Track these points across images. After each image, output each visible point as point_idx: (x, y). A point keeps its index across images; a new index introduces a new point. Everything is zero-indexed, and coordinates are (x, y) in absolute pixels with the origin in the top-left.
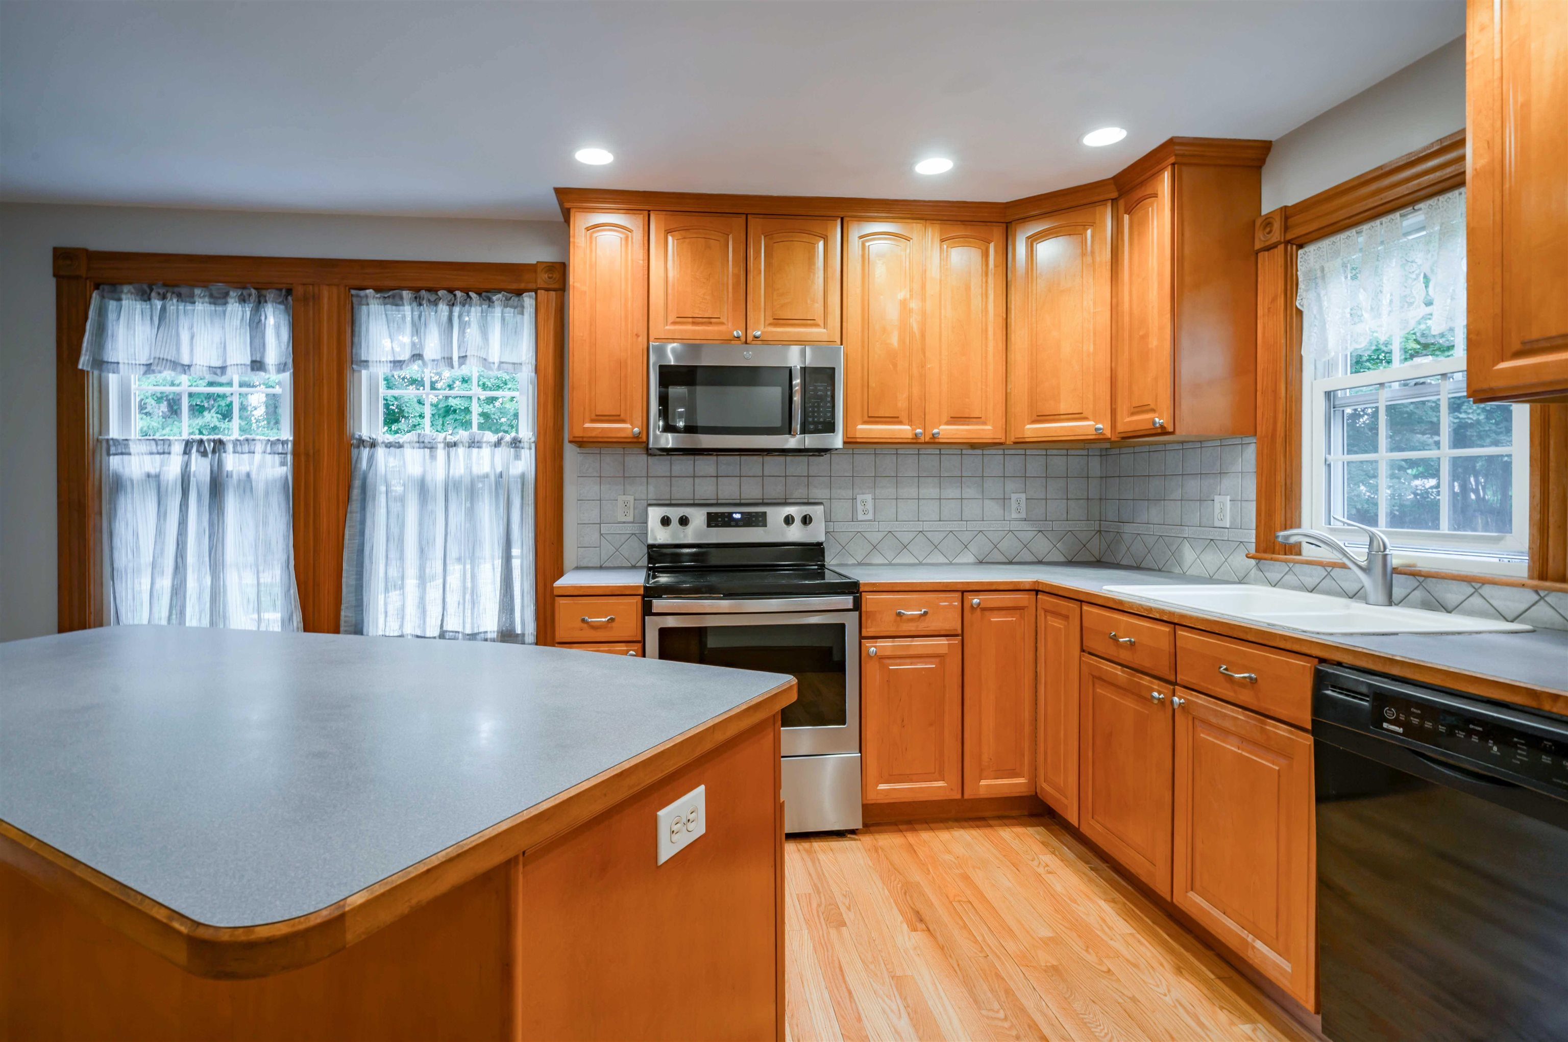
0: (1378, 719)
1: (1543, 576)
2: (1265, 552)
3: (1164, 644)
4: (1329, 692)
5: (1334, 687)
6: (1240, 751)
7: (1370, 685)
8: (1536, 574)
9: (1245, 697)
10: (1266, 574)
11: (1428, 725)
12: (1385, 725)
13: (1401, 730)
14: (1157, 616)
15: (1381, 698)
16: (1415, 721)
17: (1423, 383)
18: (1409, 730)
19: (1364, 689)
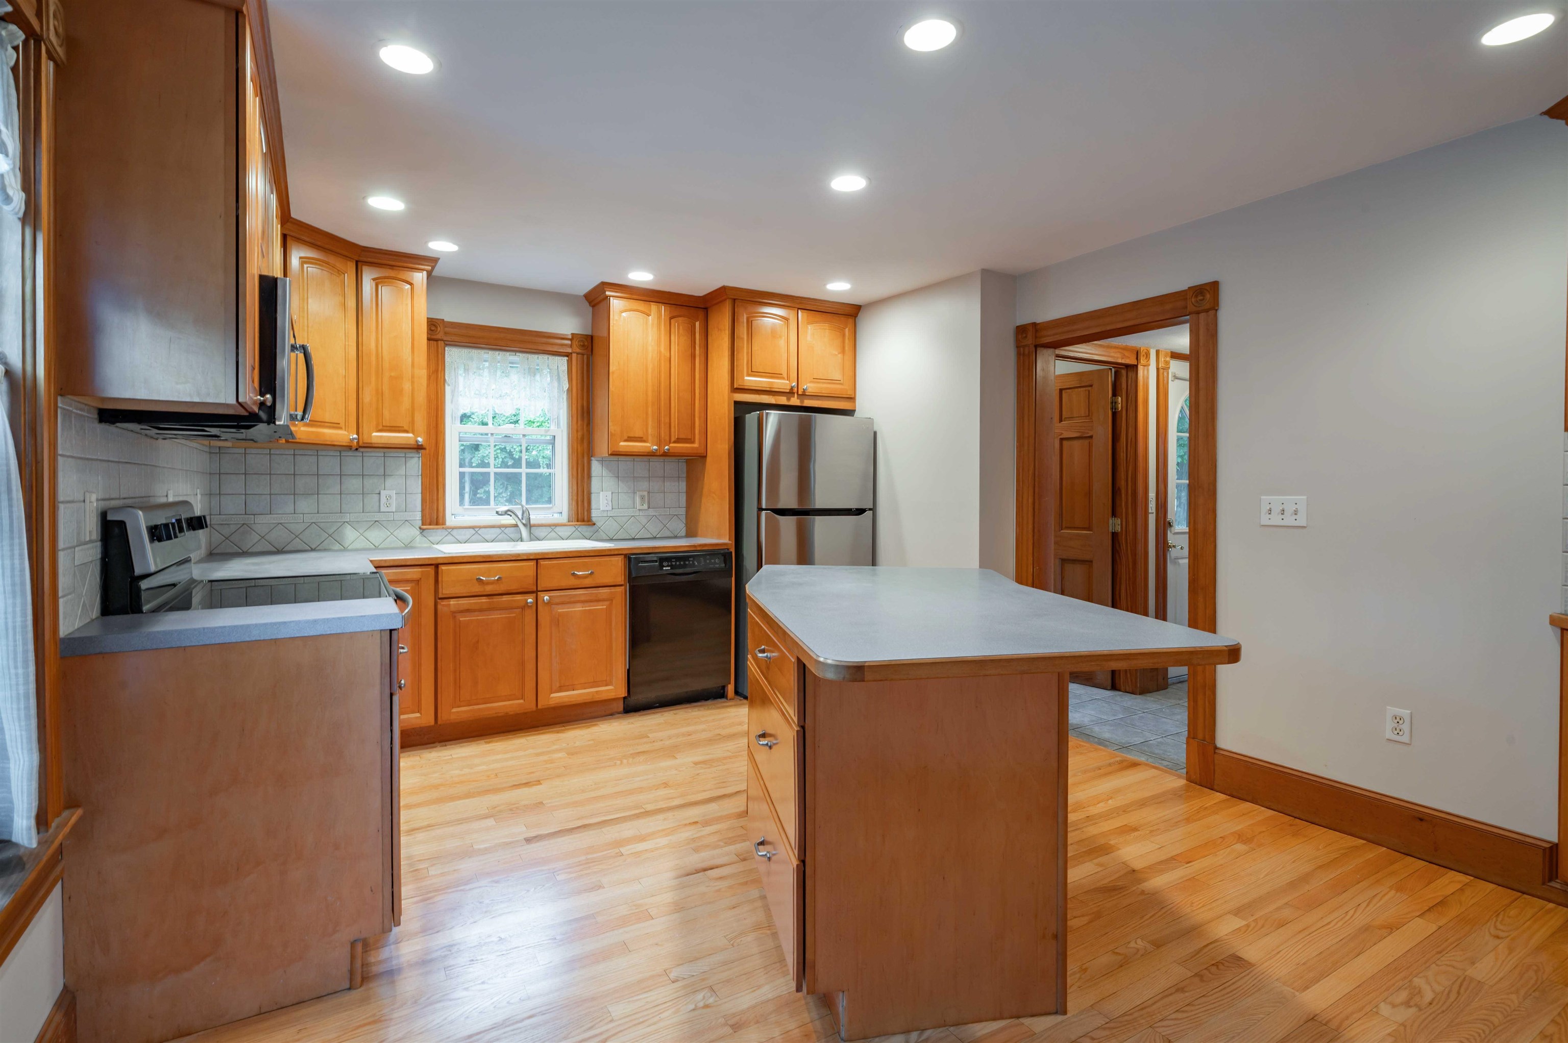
0: (661, 566)
1: (578, 521)
2: (430, 525)
3: (532, 573)
4: (640, 564)
5: (642, 562)
6: (584, 609)
7: (657, 557)
8: (576, 520)
9: (588, 582)
10: (430, 539)
11: (678, 563)
12: (664, 568)
13: (669, 568)
14: (525, 558)
15: (662, 560)
16: (674, 563)
17: (509, 437)
18: (672, 567)
19: (655, 559)
